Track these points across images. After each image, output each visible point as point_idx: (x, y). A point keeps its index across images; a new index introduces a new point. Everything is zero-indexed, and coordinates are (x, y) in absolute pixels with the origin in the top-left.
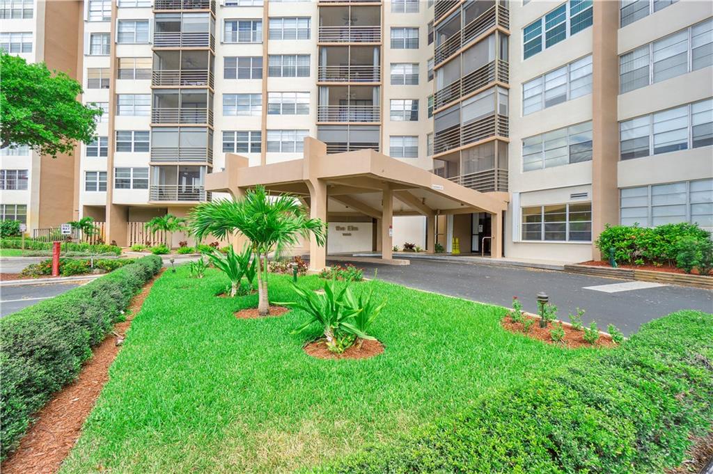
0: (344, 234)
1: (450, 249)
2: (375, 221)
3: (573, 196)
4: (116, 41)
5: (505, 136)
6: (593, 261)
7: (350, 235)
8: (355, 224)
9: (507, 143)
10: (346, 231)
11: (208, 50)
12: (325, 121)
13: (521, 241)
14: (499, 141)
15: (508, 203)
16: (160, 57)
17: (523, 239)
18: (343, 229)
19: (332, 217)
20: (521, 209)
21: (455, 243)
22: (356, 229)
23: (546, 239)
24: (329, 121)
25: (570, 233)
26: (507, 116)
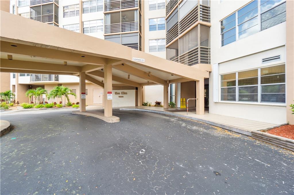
0: (119, 97)
1: (179, 105)
2: (137, 89)
3: (265, 60)
4: (18, 6)
5: (207, 21)
6: (288, 124)
7: (123, 97)
8: (125, 91)
9: (209, 27)
10: (121, 95)
11: (53, 3)
12: (109, 33)
13: (220, 101)
14: (201, 25)
15: (210, 72)
16: (36, 11)
17: (222, 100)
18: (119, 93)
19: (115, 87)
20: (220, 76)
21: (183, 101)
22: (126, 93)
23: (240, 100)
24: (111, 33)
25: (262, 95)
26: (209, 6)
